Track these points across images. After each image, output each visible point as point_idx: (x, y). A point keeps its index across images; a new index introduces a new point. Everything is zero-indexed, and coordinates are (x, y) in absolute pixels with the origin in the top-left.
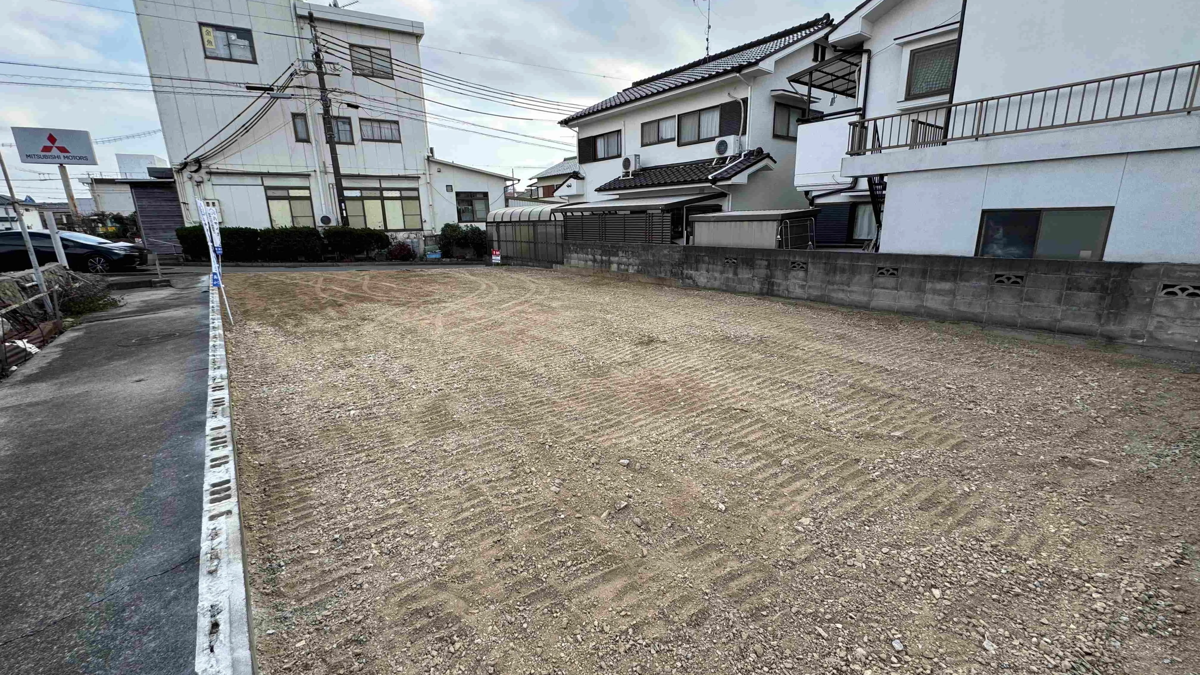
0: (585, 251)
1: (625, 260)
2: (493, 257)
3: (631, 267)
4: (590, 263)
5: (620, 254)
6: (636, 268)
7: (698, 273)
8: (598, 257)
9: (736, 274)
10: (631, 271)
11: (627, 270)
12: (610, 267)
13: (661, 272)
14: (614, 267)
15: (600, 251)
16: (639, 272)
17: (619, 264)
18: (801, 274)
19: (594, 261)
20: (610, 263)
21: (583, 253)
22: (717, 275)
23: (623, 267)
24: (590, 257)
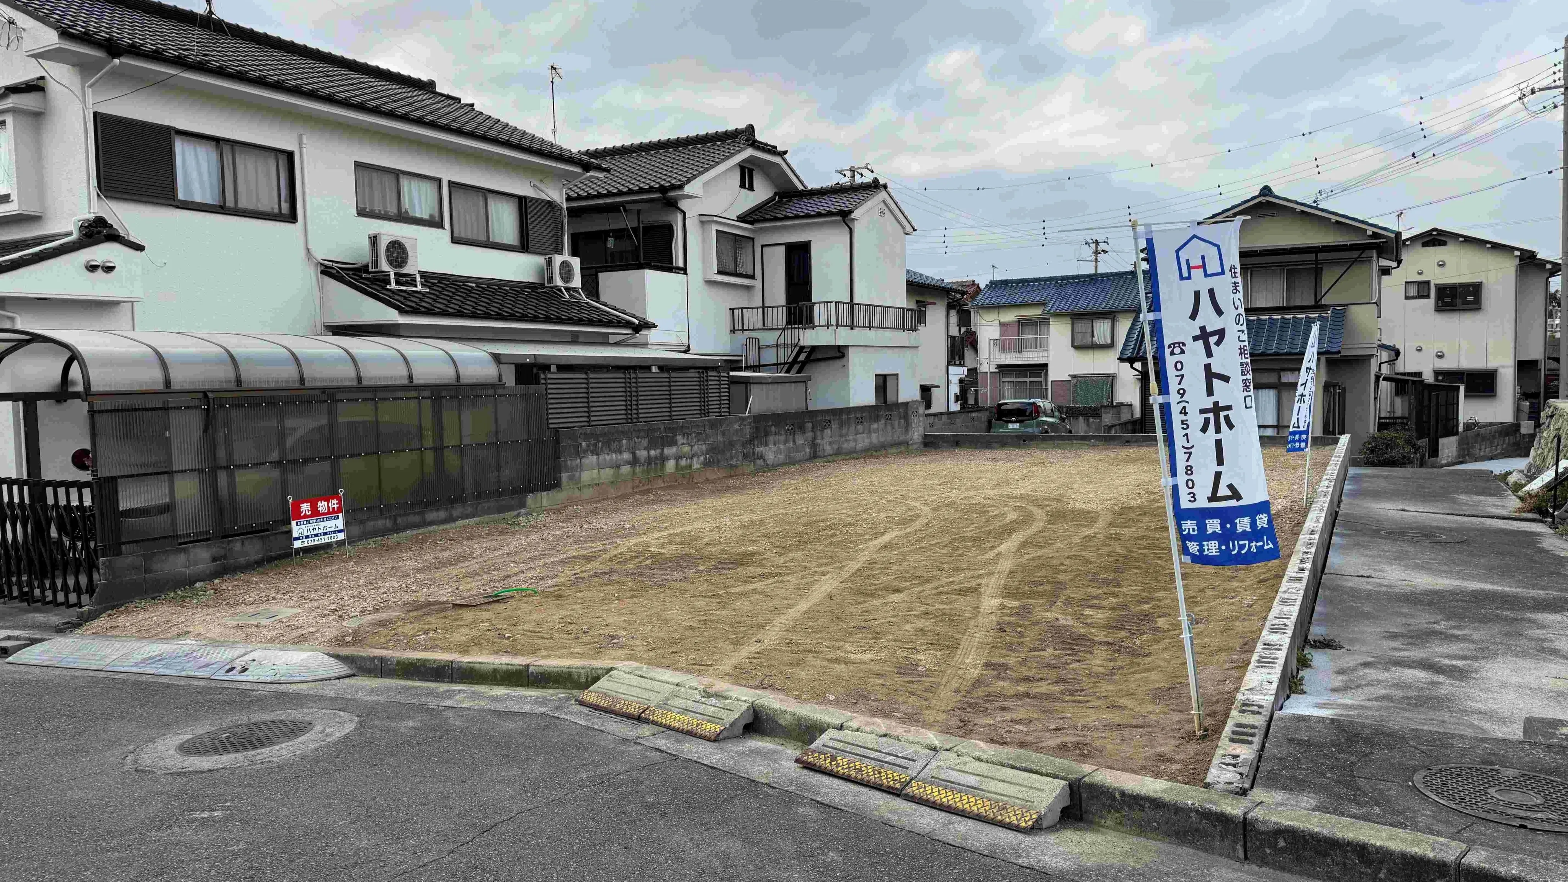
0: (614, 445)
1: (686, 449)
2: (297, 529)
3: (695, 459)
4: (626, 469)
5: (680, 439)
6: (702, 458)
7: (767, 448)
8: (642, 454)
9: (794, 442)
10: (696, 466)
11: (690, 466)
12: (663, 466)
13: (732, 458)
14: (671, 465)
15: (645, 442)
16: (707, 464)
17: (678, 458)
18: (829, 431)
19: (635, 461)
20: (663, 459)
21: (611, 451)
22: (782, 447)
23: (683, 462)
24: (626, 456)
